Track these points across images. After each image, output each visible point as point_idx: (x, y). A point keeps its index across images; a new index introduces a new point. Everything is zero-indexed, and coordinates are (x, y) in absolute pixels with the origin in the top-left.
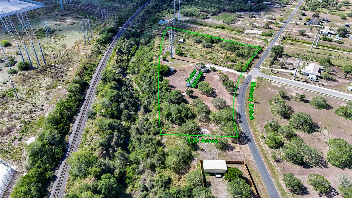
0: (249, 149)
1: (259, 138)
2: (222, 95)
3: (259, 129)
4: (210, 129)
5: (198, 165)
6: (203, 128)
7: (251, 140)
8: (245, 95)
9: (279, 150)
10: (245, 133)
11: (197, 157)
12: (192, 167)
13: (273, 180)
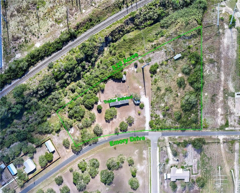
0: (71, 156)
1: (83, 158)
2: (112, 125)
3: (90, 156)
4: (75, 132)
5: (48, 138)
6: (74, 129)
7: (78, 155)
8: (119, 138)
9: (79, 170)
10: (82, 151)
11: (52, 135)
12: (45, 136)
13: (58, 171)
